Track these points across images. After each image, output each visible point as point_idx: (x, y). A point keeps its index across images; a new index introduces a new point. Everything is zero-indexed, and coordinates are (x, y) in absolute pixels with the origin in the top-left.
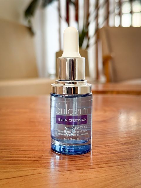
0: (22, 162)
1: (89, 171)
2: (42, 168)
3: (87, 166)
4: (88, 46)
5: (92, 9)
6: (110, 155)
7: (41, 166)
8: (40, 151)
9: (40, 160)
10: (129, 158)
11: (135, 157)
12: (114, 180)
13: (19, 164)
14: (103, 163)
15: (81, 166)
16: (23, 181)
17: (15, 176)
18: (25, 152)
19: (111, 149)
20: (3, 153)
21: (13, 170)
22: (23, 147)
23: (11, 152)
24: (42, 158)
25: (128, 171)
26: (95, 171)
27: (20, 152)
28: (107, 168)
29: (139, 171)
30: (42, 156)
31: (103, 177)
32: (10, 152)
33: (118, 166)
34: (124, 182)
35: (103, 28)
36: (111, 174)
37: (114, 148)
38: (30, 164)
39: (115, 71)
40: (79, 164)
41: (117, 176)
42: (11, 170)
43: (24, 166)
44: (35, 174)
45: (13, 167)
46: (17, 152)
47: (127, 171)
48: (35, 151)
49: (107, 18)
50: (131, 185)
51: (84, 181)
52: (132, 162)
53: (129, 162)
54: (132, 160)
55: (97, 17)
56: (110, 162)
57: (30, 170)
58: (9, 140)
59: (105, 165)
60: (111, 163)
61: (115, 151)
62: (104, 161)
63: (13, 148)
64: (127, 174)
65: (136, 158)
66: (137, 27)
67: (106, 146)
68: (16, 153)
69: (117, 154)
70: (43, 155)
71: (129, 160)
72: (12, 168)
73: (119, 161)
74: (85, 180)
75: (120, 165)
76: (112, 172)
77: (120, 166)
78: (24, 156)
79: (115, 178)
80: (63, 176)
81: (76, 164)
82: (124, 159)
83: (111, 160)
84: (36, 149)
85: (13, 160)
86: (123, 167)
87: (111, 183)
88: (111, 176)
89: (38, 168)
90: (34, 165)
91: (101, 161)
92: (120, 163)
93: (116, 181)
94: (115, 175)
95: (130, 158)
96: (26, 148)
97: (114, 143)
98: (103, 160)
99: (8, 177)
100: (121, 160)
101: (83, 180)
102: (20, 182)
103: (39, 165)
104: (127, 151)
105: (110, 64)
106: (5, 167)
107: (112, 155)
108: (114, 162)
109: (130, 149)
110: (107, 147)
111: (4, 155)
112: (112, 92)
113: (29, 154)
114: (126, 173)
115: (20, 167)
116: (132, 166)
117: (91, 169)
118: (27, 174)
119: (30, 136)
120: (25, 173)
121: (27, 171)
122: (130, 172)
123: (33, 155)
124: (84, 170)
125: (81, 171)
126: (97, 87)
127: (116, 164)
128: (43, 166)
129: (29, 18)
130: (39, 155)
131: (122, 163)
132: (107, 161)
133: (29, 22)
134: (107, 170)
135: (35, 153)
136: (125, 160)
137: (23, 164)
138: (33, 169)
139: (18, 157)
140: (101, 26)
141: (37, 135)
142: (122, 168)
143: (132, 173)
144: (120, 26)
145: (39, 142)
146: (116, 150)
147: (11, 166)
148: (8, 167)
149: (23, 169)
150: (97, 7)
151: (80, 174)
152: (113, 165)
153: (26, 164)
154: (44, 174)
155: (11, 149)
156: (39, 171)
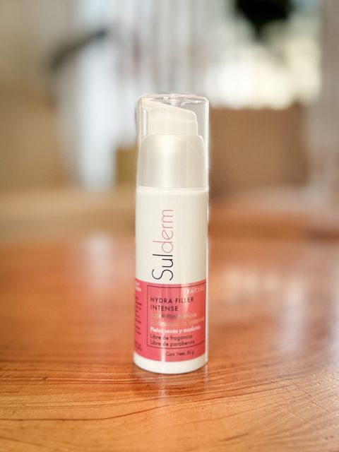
1: (238, 400)
3: (232, 390)
9: (157, 381)
11: (300, 371)
13: (127, 390)
14: (254, 384)
15: (224, 391)
16: (146, 419)
17: (131, 411)
20: (94, 369)
21: (123, 401)
22: (120, 357)
23: (106, 368)
25: (295, 396)
26: (248, 398)
27: (121, 367)
29: (310, 395)
31: (262, 409)
32: (103, 368)
33: (279, 388)
34: (294, 415)
36: (271, 403)
38: (144, 389)
40: (220, 388)
41: (281, 405)
42: (120, 401)
43: (137, 394)
44: (160, 407)
46: (115, 368)
50: (305, 420)
52: (297, 380)
53: (292, 380)
57: (149, 400)
59: (259, 388)
60: (266, 384)
62: (255, 381)
63: (104, 359)
64: (295, 401)
68: (114, 370)
72: (120, 397)
73: (277, 380)
74: (236, 414)
75: (281, 387)
76: (272, 399)
77: (281, 389)
79: (280, 410)
80: (203, 408)
81: (216, 388)
82: (284, 376)
83: (266, 379)
85: (115, 383)
86: (286, 390)
87: (276, 417)
88: (272, 406)
89: (161, 397)
90: (152, 391)
91: (250, 380)
92: (280, 383)
93: (281, 414)
94: (277, 404)
98: (253, 379)
99: (121, 414)
100: (280, 377)
101: (234, 415)
102: (143, 421)
106: (108, 396)
108: (272, 382)
111: (97, 374)
114: (293, 399)
115: (131, 396)
116: (299, 388)
117: (240, 395)
118: (147, 408)
120: (144, 406)
121: (146, 402)
122: (297, 399)
124: (230, 397)
125: (227, 398)
127: (274, 385)
131: (283, 383)
132: (260, 381)
134: (263, 395)
136: (286, 378)
137: (133, 389)
138: (153, 398)
139: (121, 377)
142: (285, 392)
143: (301, 400)
147: (117, 393)
148: (114, 396)
149: (139, 399)
151: (226, 406)
153: (138, 389)
155: (103, 363)
156: (164, 402)
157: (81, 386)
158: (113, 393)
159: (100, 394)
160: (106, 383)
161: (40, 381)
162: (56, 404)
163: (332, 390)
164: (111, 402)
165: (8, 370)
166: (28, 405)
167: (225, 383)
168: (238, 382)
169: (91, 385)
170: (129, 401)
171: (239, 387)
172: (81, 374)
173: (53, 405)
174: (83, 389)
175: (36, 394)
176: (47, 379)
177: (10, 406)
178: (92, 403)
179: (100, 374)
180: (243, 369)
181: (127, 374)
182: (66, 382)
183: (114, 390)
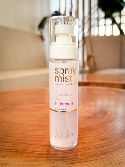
1: (84, 164)
2: (58, 161)
3: (83, 159)
6: (95, 150)
9: (56, 154)
10: (106, 152)
14: (91, 157)
15: (79, 160)
19: (96, 144)
21: (41, 163)
22: (45, 142)
23: (39, 147)
24: (57, 152)
26: (88, 164)
28: (94, 161)
29: (111, 163)
35: (87, 36)
38: (51, 157)
39: (95, 63)
46: (42, 147)
47: (105, 164)
49: (90, 30)
52: (108, 155)
53: (106, 155)
54: (108, 153)
55: (83, 29)
57: (51, 163)
58: (36, 136)
59: (92, 159)
62: (92, 155)
63: (39, 143)
64: (105, 166)
65: (110, 152)
66: (109, 36)
67: (92, 142)
69: (99, 149)
71: (106, 154)
72: (41, 161)
76: (97, 164)
77: (101, 159)
81: (77, 158)
82: (103, 153)
83: (97, 154)
85: (41, 154)
89: (56, 161)
90: (53, 159)
91: (90, 155)
97: (97, 138)
100: (101, 154)
103: (56, 159)
104: (105, 146)
105: (91, 60)
106: (36, 160)
108: (98, 156)
109: (106, 144)
116: (108, 159)
117: (85, 162)
125: (80, 163)
127: (98, 158)
128: (58, 159)
129: (41, 30)
131: (102, 157)
132: (94, 155)
133: (41, 32)
138: (53, 162)
139: (43, 151)
140: (86, 35)
142: (102, 161)
144: (98, 35)
146: (99, 145)
147: (40, 159)
148: (39, 160)
149: (48, 162)
152: (97, 158)
153: (48, 158)
154: (59, 166)
157: (28, 155)
158: (38, 159)
159: (34, 159)
160: (37, 154)
161: (15, 152)
162: (18, 163)
163: (120, 161)
164: (37, 163)
165: (5, 146)
166: (8, 163)
167: (80, 156)
168: (85, 156)
169: (32, 155)
170: (44, 163)
171: (85, 158)
172: (29, 149)
173: (16, 163)
174: (28, 156)
175: (12, 158)
176: (18, 151)
177: (2, 163)
178: (30, 163)
179: (36, 150)
180: (88, 150)
181: (46, 150)
182: (23, 153)
183: (39, 157)
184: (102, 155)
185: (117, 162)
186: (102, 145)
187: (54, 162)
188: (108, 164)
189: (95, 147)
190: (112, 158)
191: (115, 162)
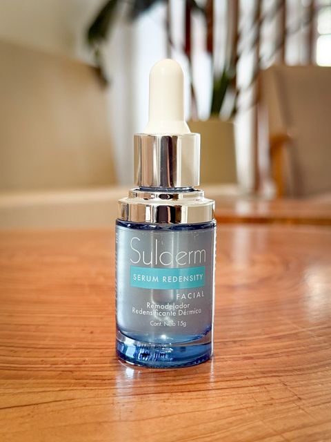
0: (36, 373)
1: (184, 397)
2: (79, 388)
3: (182, 385)
4: (235, 112)
5: (246, 23)
6: (240, 362)
7: (75, 384)
8: (82, 350)
9: (78, 369)
10: (283, 369)
11: (298, 367)
12: (239, 417)
13: (28, 378)
14: (220, 379)
15: (168, 386)
16: (29, 414)
17: (14, 404)
18: (47, 352)
19: (247, 348)
21: (11, 391)
22: (44, 340)
23: (15, 352)
24: (83, 366)
25: (274, 398)
26: (199, 397)
27: (37, 352)
28: (228, 390)
29: (300, 398)
30: (84, 361)
31: (215, 411)
32: (12, 351)
33: (255, 386)
34: (261, 423)
35: (272, 68)
36: (233, 403)
37: (252, 347)
38: (53, 377)
39: (297, 170)
40: (164, 381)
41: (247, 408)
42: (7, 391)
43: (38, 383)
44: (60, 401)
45: (11, 384)
46: (28, 352)
47: (272, 399)
48: (71, 350)
49: (281, 45)
50: (275, 431)
51: (169, 417)
52: (289, 378)
53: (281, 378)
55: (257, 42)
56: (237, 378)
57: (49, 391)
58: (16, 325)
59: (223, 384)
60: (238, 380)
61: (255, 354)
62: (223, 376)
63: (21, 341)
64: (272, 404)
65: (300, 370)
67: (235, 342)
68: (25, 354)
69: (257, 361)
70: (87, 359)
71: (281, 374)
72: (10, 386)
73: (257, 376)
74: (170, 415)
75: (259, 385)
76: (236, 400)
77: (258, 388)
78: (42, 361)
79: (242, 414)
80: (123, 405)
82: (271, 372)
84: (73, 347)
85: (15, 369)
86: (264, 389)
87: (231, 423)
88: (233, 408)
89: (70, 388)
90: (61, 381)
92: (259, 380)
93: (241, 419)
94: (242, 407)
95: (286, 369)
96: (52, 343)
98: (221, 373)
100: (263, 373)
101: (165, 416)
102: (22, 417)
103: (73, 381)
104: (283, 355)
107: (246, 361)
108: (247, 378)
109: (291, 349)
110: (238, 344)
112: (283, 220)
113: (55, 357)
114: (270, 402)
115: (28, 385)
116: (286, 388)
117: (189, 391)
118: (41, 401)
119: (66, 317)
120: (37, 398)
121: (43, 394)
122: (277, 401)
123: (64, 359)
124: (174, 394)
125: (167, 395)
126: (255, 207)
127: (250, 383)
128: (81, 383)
129: (97, 46)
130: (78, 358)
131: (264, 380)
132: (232, 376)
134: (226, 394)
135: (68, 354)
136: (274, 374)
137: (36, 378)
138: (59, 389)
139: (29, 363)
140: (268, 63)
141: (83, 316)
142: (261, 392)
143: (282, 404)
145: (83, 330)
146: (258, 351)
147: (9, 381)
149: (36, 390)
150: (258, 18)
151: (161, 403)
152: (243, 385)
153: (43, 378)
154: (79, 400)
155: (16, 345)
156: (71, 394)
181: (41, 359)
184: (265, 377)
185: (322, 398)
186: (273, 352)
187: (67, 388)
188: (283, 401)
189: (242, 356)
190: (307, 385)
191: (316, 397)
